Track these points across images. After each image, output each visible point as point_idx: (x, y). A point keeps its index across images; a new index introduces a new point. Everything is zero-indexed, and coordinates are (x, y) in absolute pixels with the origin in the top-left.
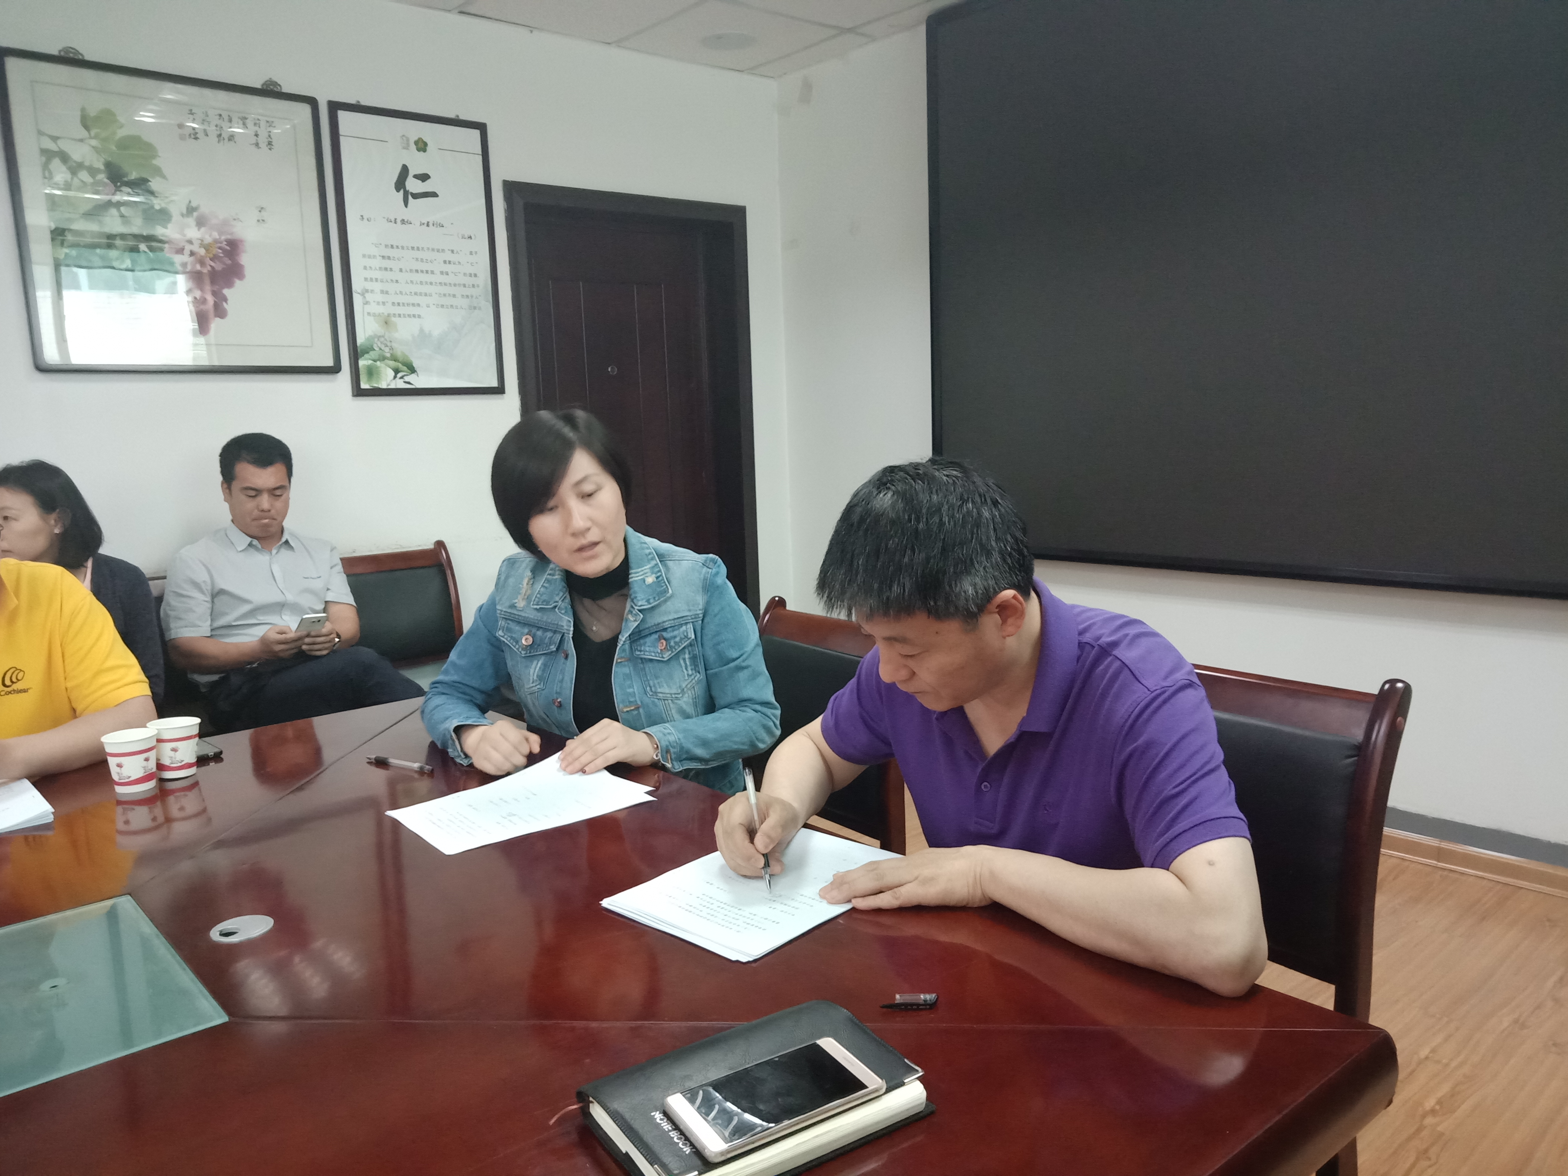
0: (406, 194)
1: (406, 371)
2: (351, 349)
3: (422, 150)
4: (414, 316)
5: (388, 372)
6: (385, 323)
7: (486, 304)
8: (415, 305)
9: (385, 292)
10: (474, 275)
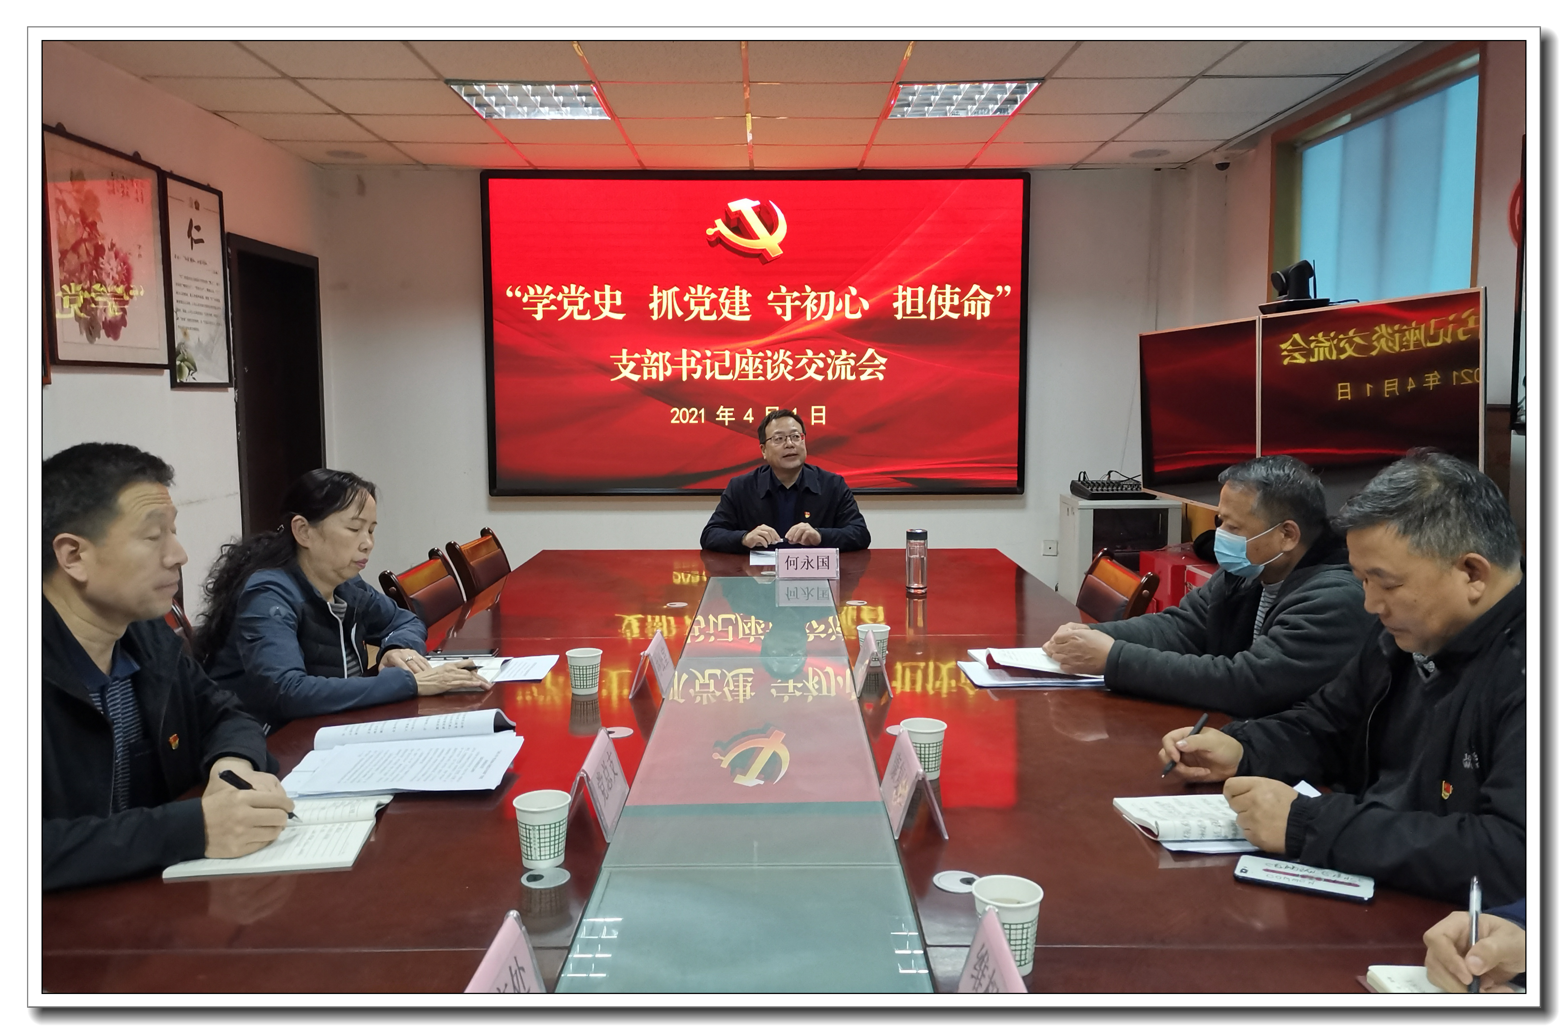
0: (192, 239)
1: (193, 368)
2: (173, 351)
3: (197, 208)
4: (195, 329)
5: (186, 370)
6: (185, 334)
7: (223, 322)
8: (197, 321)
9: (185, 311)
10: (218, 300)
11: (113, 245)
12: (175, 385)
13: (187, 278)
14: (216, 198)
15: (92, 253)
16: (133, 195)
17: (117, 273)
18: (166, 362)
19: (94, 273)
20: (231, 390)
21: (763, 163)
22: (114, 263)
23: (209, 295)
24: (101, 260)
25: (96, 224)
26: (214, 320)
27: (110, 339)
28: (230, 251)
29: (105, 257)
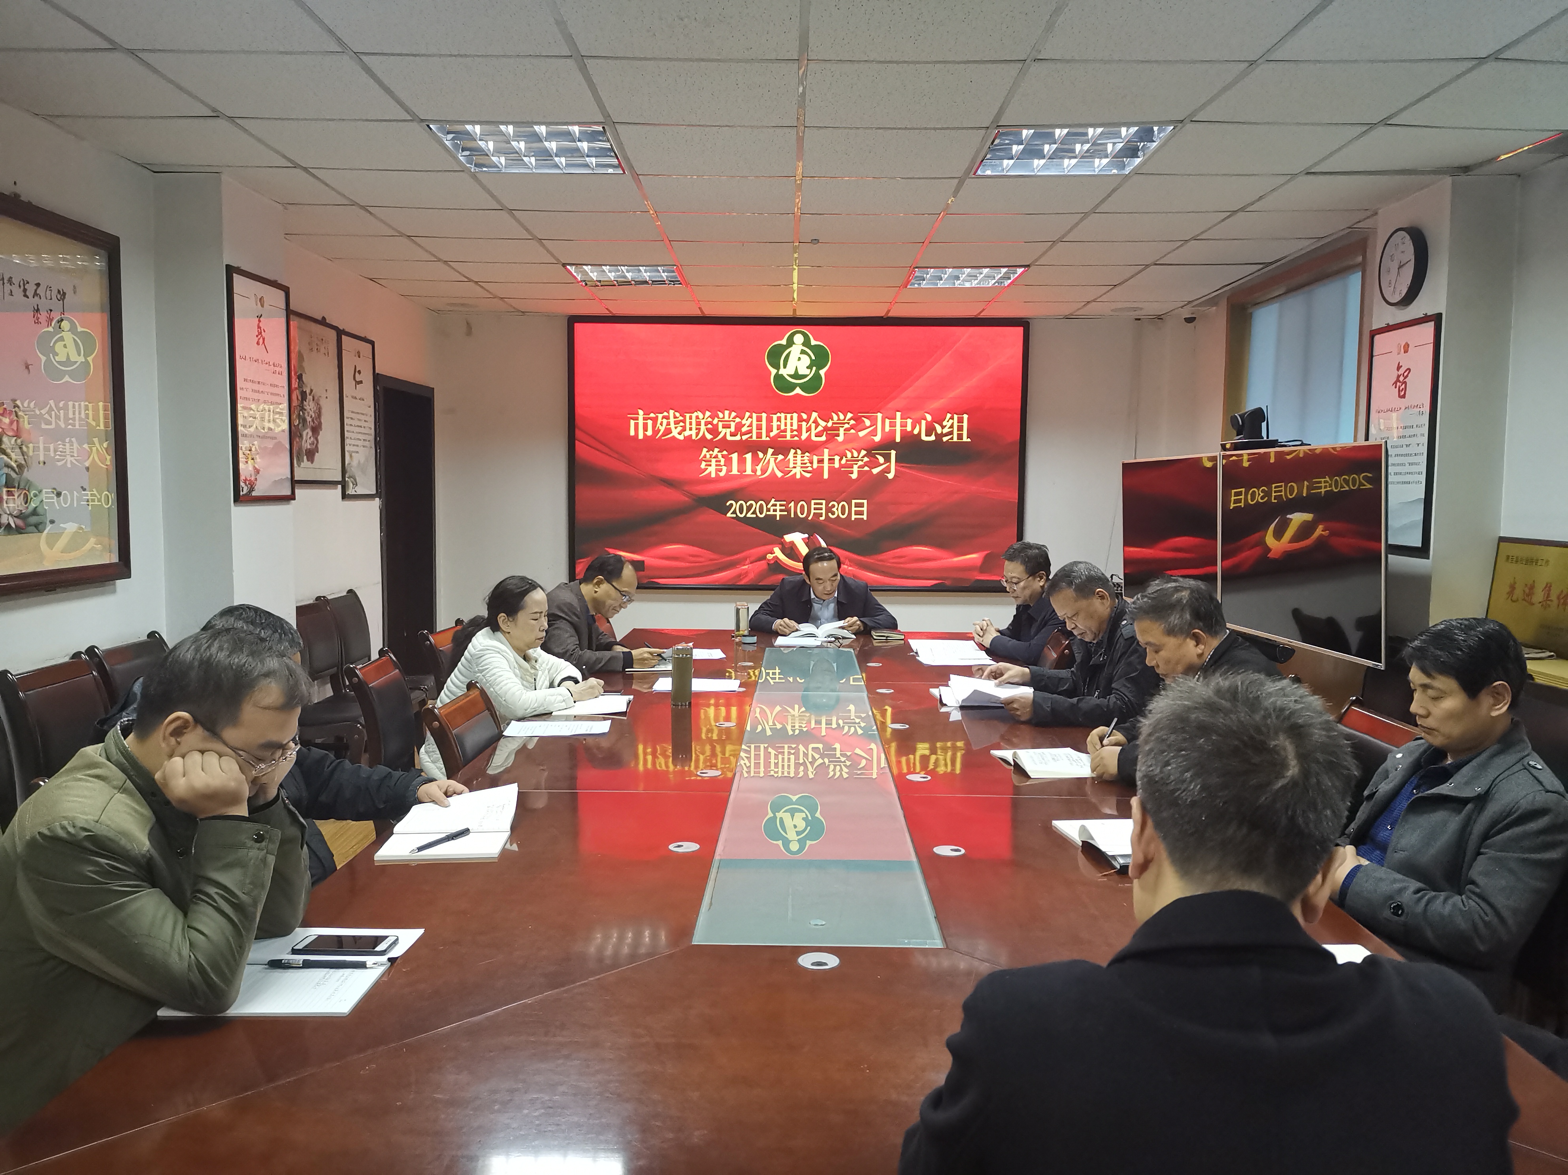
0: (356, 381)
1: (355, 484)
2: (344, 471)
3: (359, 357)
4: (357, 452)
5: (351, 485)
6: (351, 456)
7: (373, 446)
8: (357, 446)
9: (351, 438)
10: (371, 428)
11: (312, 391)
12: (345, 496)
13: (353, 412)
14: (370, 346)
15: (300, 398)
16: (323, 350)
17: (314, 412)
18: (340, 479)
19: (301, 412)
20: (377, 499)
21: (802, 312)
22: (312, 404)
23: (366, 424)
24: (305, 403)
25: (301, 375)
26: (367, 444)
27: (309, 463)
28: (378, 388)
29: (307, 400)
